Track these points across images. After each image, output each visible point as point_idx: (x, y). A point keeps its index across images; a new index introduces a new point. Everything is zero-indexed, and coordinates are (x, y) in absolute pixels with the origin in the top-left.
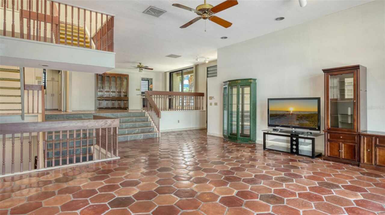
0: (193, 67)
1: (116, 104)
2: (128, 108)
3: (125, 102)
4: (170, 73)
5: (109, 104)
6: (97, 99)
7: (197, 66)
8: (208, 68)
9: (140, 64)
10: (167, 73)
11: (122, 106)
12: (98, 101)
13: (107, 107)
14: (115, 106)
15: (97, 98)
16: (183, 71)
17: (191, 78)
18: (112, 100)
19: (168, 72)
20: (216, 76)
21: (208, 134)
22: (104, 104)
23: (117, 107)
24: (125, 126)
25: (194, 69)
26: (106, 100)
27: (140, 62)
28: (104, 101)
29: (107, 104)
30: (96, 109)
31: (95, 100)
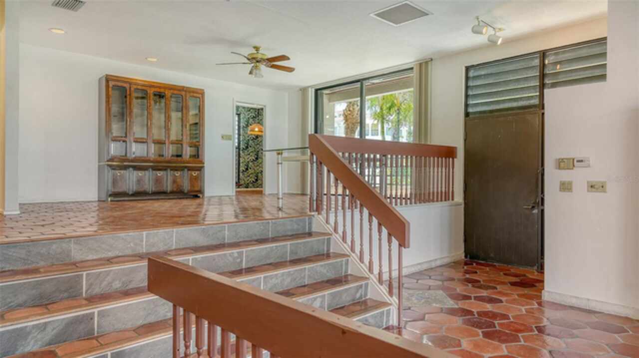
0: (412, 68)
1: (168, 180)
2: (201, 191)
3: (195, 174)
4: (317, 91)
5: (148, 179)
6: (108, 165)
7: (424, 65)
8: (468, 69)
9: (257, 48)
10: (310, 89)
11: (186, 186)
12: (111, 172)
13: (141, 190)
14: (165, 189)
15: (108, 161)
16: (364, 82)
17: (351, 109)
18: (155, 169)
19: (311, 87)
20: (603, 77)
21: (546, 296)
22: (131, 180)
23: (169, 189)
24: (265, 282)
25: (414, 75)
26: (136, 168)
27: (258, 45)
28: (131, 169)
29: (139, 181)
30: (104, 197)
31: (100, 168)
